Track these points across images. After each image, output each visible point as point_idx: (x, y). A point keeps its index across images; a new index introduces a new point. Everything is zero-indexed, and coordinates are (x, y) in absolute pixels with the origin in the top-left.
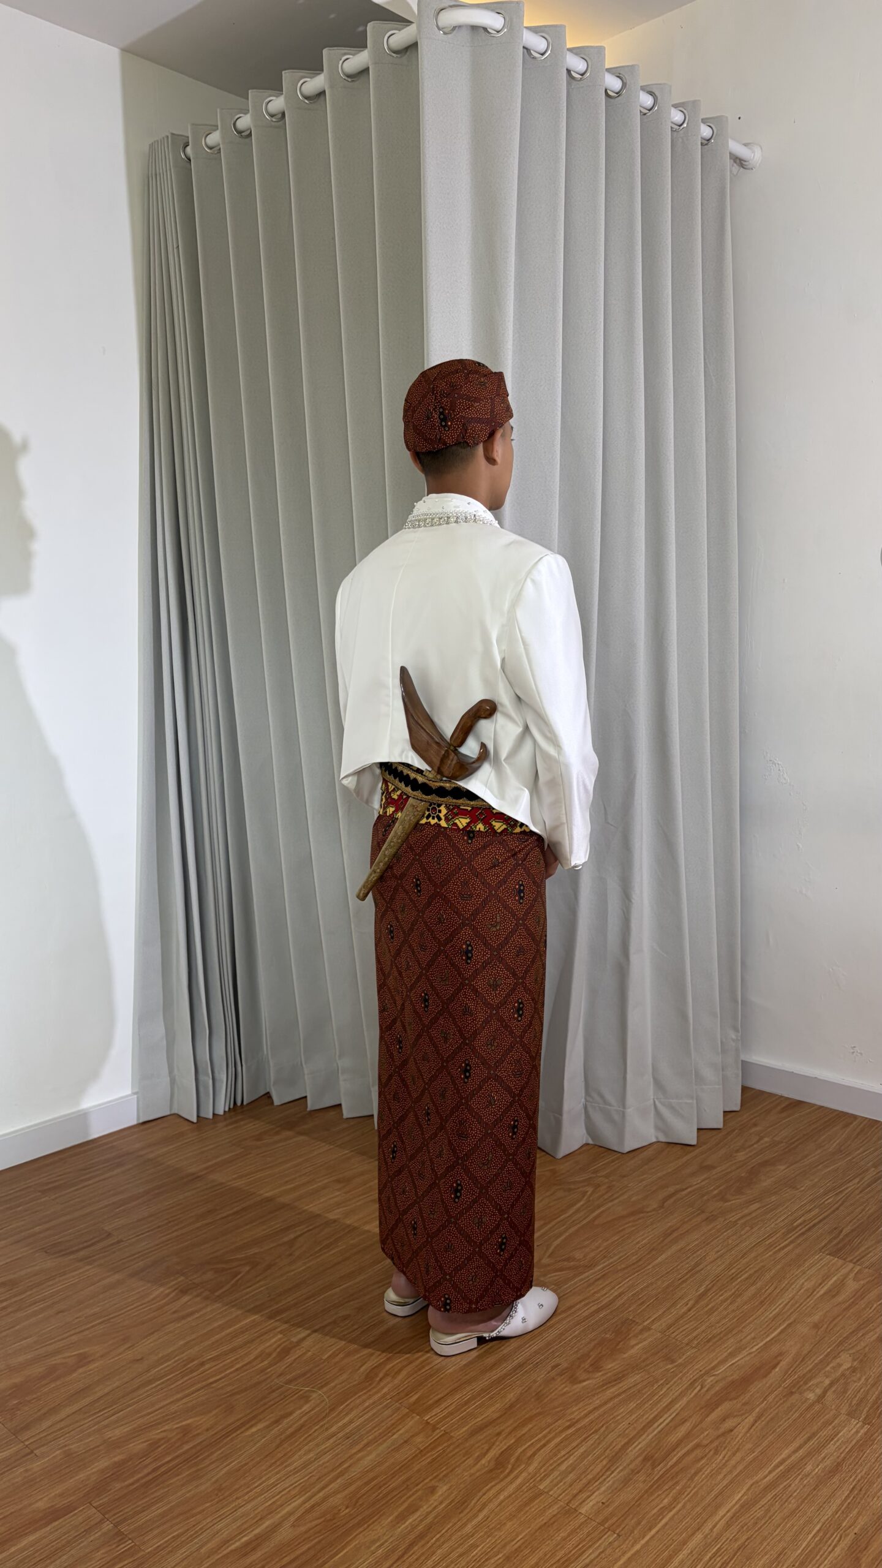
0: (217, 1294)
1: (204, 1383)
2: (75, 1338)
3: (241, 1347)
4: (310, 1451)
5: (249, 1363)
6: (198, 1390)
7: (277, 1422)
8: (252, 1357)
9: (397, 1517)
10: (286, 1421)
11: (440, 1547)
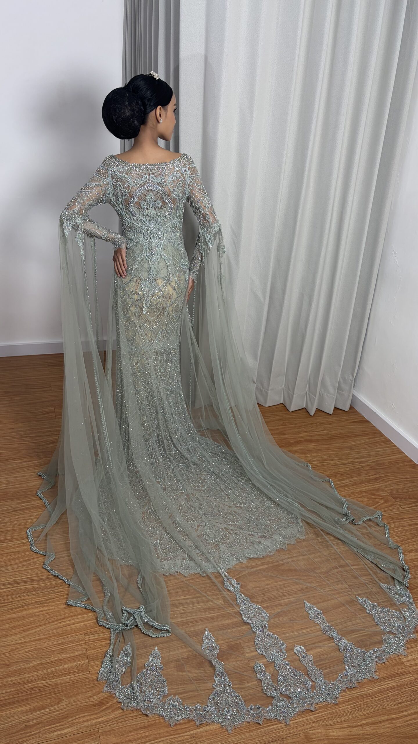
0: (56, 417)
1: (20, 443)
2: (4, 415)
3: (42, 436)
4: (23, 474)
5: (39, 442)
6: (16, 444)
7: (25, 462)
8: (42, 440)
9: (21, 502)
10: (28, 463)
11: (22, 515)
